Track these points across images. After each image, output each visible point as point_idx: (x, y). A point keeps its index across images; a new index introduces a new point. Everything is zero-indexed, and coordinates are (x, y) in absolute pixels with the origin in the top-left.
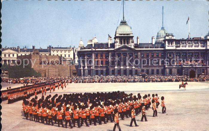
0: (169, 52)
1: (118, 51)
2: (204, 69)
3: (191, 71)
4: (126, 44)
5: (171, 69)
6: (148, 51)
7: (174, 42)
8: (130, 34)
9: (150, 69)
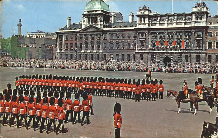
0: (140, 31)
1: (85, 32)
2: (188, 55)
3: (165, 57)
4: (94, 23)
5: (142, 55)
6: (118, 31)
7: (147, 19)
8: (98, 11)
9: (120, 54)
